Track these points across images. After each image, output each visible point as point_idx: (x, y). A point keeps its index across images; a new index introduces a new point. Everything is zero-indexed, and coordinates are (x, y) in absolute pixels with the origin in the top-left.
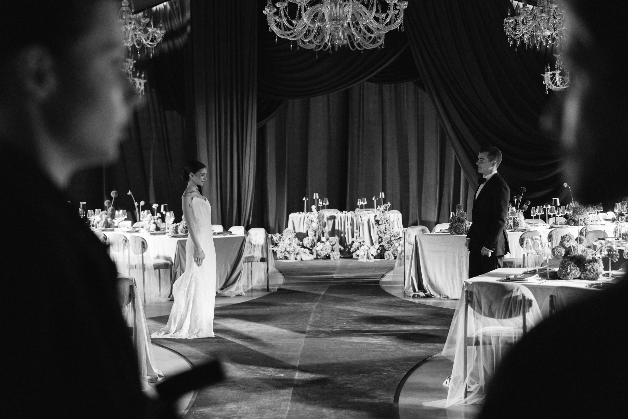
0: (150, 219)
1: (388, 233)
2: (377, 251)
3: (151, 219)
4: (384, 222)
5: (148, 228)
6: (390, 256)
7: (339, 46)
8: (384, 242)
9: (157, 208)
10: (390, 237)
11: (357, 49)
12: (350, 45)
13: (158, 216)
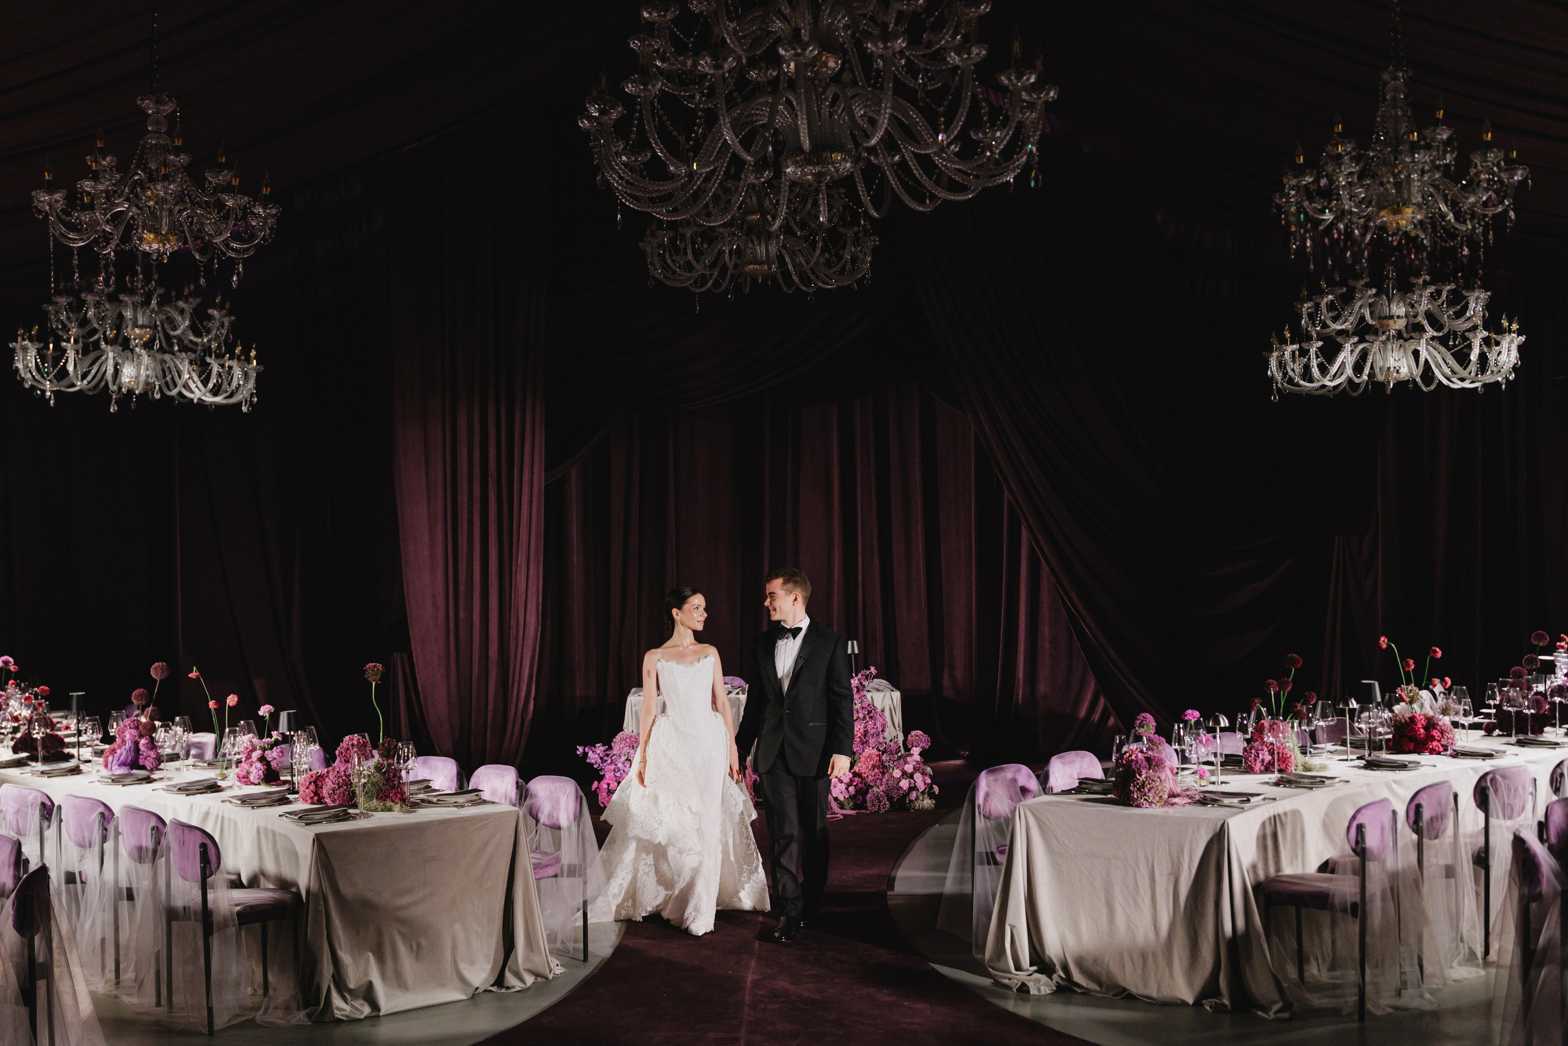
0: (250, 748)
1: (872, 741)
2: (847, 789)
3: (254, 749)
4: (861, 716)
5: (244, 773)
6: (880, 802)
7: (754, 280)
8: (864, 766)
9: (271, 714)
10: (877, 753)
11: (798, 288)
12: (780, 280)
13: (273, 739)
